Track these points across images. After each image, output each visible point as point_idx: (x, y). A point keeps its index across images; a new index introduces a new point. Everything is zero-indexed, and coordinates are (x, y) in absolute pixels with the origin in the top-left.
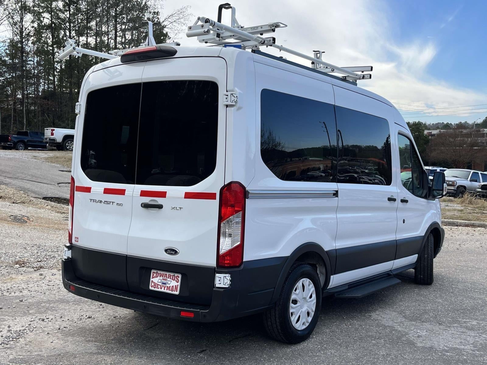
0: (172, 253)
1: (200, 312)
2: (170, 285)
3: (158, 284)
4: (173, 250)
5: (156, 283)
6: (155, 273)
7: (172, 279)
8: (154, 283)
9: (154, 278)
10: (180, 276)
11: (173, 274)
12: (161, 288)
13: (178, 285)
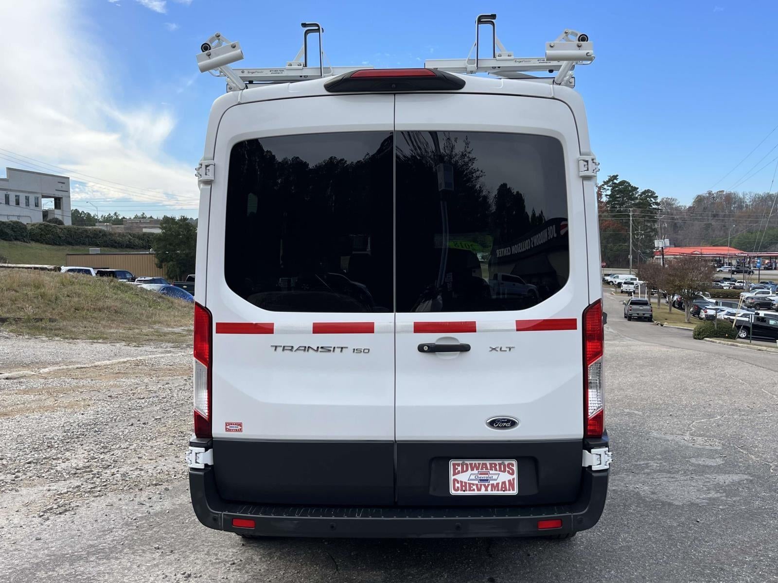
0: (505, 426)
1: (572, 516)
2: (497, 482)
3: (470, 484)
4: (508, 421)
5: (466, 483)
6: (458, 465)
7: (500, 470)
8: (462, 482)
9: (459, 473)
10: (514, 462)
11: (500, 462)
12: (479, 490)
13: (514, 479)
